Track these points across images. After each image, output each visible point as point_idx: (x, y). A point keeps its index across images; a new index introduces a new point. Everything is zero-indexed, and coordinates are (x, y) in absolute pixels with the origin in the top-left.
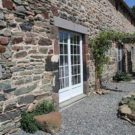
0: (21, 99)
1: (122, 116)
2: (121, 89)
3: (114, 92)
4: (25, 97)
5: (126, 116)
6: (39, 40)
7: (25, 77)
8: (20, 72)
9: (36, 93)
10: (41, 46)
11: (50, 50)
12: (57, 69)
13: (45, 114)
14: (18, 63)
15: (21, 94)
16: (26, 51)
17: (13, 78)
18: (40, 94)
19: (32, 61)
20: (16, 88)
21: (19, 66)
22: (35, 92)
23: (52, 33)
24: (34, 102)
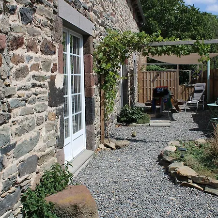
0: (22, 165)
1: (183, 181)
2: (141, 138)
3: (135, 143)
4: (28, 159)
5: (190, 181)
6: (42, 44)
7: (27, 119)
8: (20, 110)
9: (40, 150)
10: (45, 57)
11: (54, 65)
12: (61, 103)
13: (60, 191)
14: (18, 90)
15: (22, 155)
16: (27, 64)
17: (13, 122)
18: (43, 153)
19: (34, 85)
20: (16, 142)
21: (19, 97)
22: (38, 149)
23: (56, 31)
24: (37, 170)
